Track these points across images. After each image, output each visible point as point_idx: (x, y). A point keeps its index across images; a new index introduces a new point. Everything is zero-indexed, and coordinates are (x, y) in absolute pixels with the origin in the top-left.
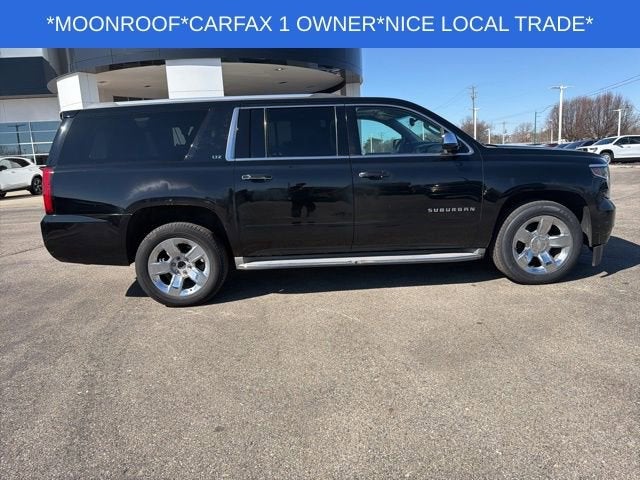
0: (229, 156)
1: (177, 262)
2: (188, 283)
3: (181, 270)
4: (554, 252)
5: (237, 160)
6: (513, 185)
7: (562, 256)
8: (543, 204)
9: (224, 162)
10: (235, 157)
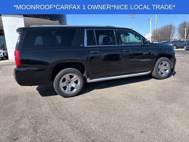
0: (86, 45)
1: (68, 82)
2: (72, 89)
3: (69, 85)
4: (166, 70)
5: (88, 46)
6: (159, 53)
7: (167, 71)
8: (164, 58)
9: (84, 47)
10: (87, 46)
